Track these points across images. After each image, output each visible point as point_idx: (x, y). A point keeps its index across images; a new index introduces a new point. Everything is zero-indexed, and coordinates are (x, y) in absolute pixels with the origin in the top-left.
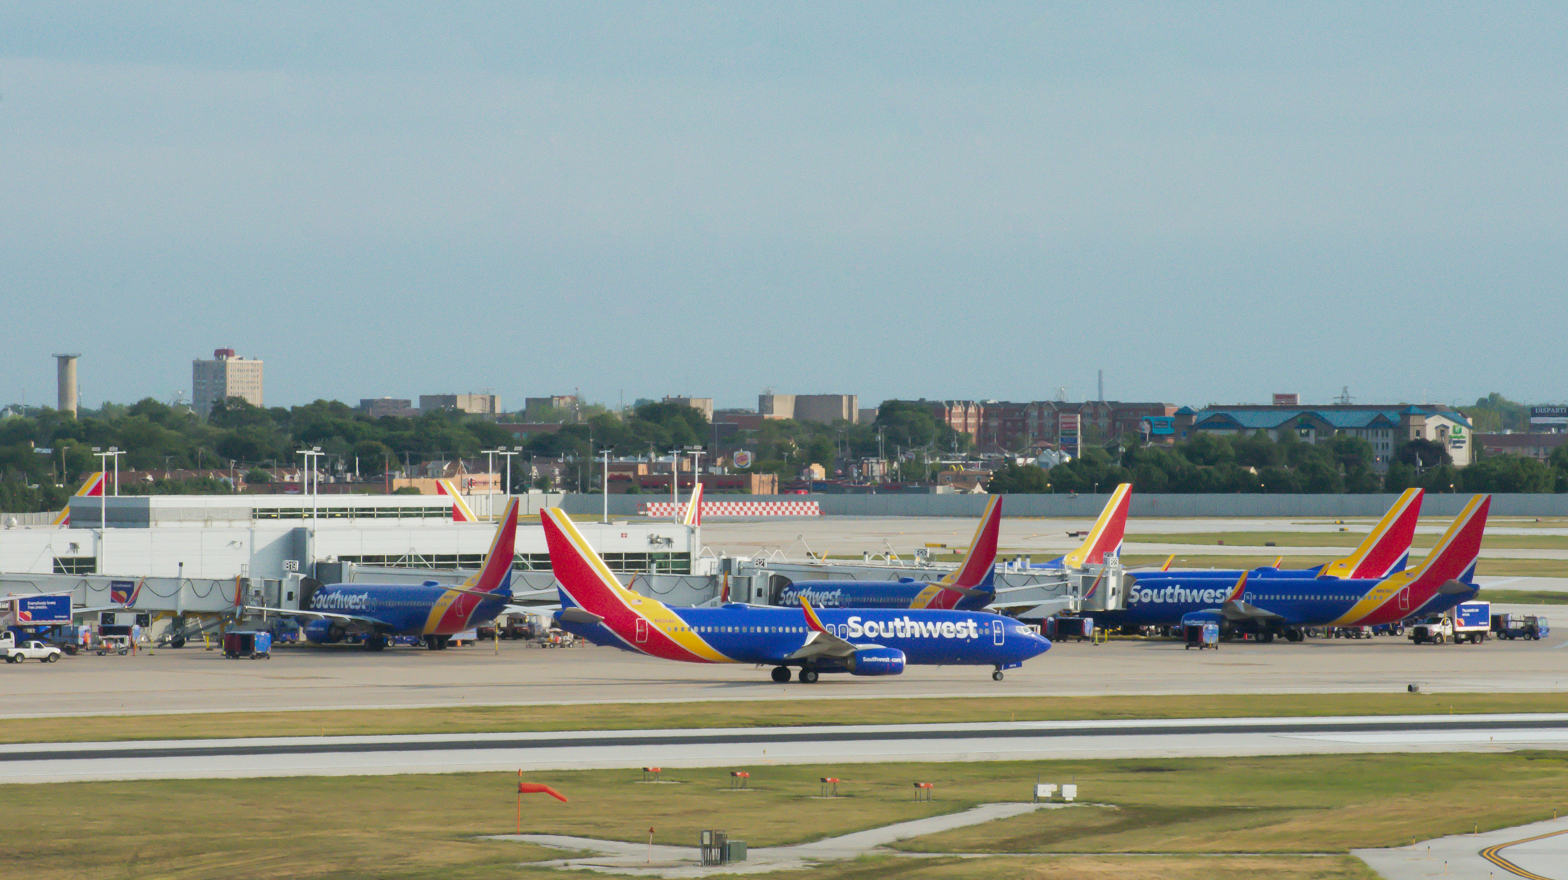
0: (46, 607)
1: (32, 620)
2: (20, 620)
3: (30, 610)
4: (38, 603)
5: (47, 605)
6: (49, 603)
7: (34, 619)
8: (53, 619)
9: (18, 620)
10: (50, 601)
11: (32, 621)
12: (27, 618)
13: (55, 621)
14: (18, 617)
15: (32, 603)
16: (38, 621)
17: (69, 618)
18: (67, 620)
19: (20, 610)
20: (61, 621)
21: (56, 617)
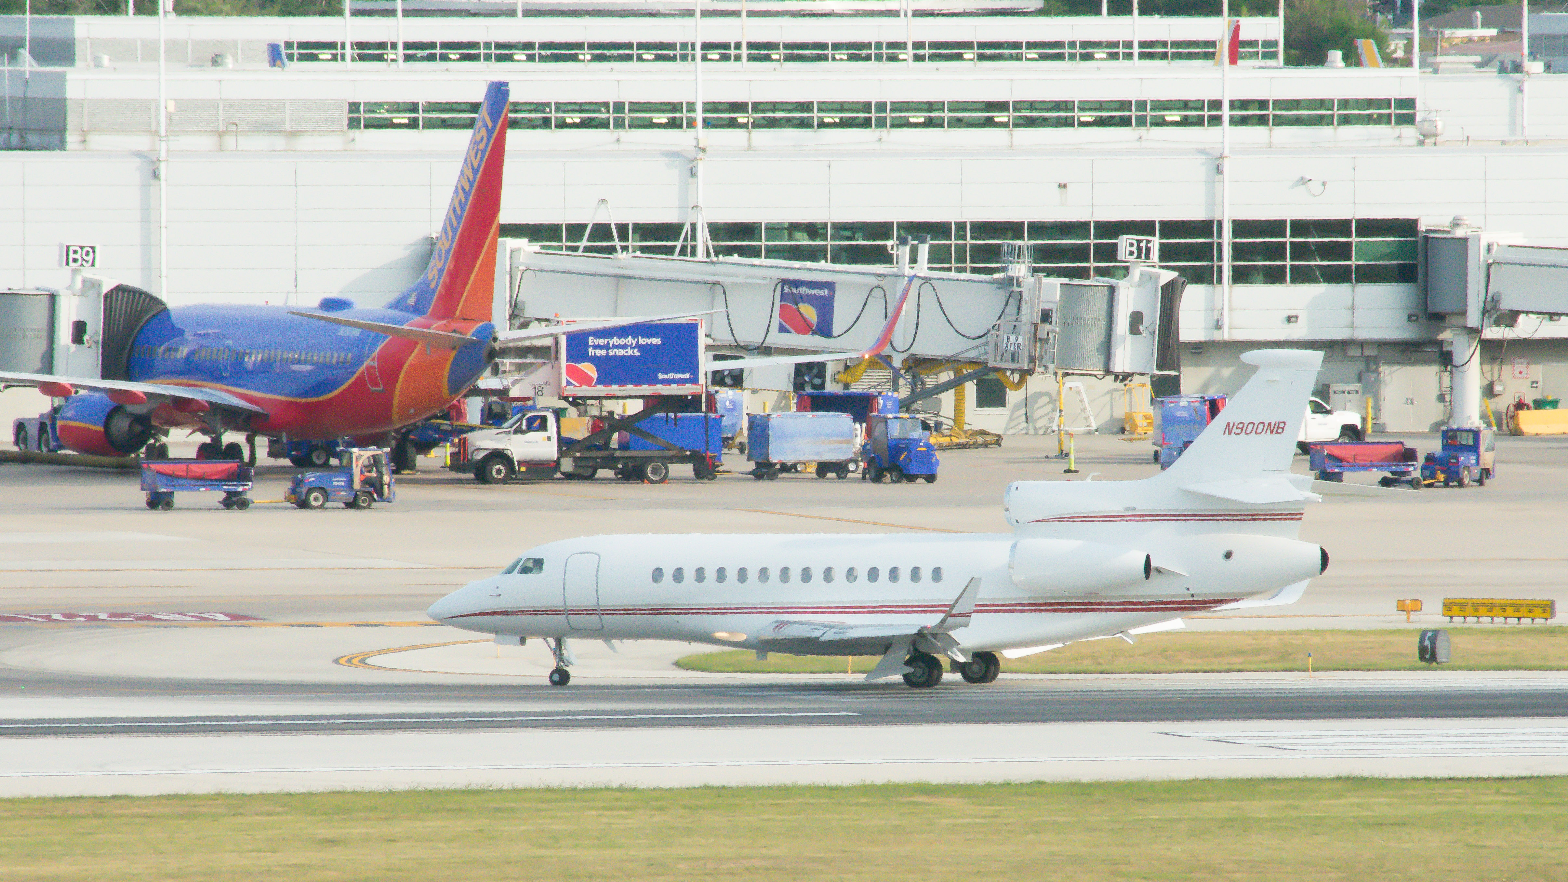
0: (636, 353)
1: (599, 382)
2: (568, 383)
3: (595, 360)
4: (616, 341)
5: (638, 346)
6: (643, 341)
7: (603, 380)
8: (654, 381)
9: (564, 383)
10: (648, 337)
11: (600, 387)
12: (585, 380)
13: (659, 386)
14: (564, 377)
15: (601, 341)
16: (615, 387)
17: (694, 380)
18: (689, 385)
19: (568, 360)
20: (674, 386)
21: (661, 376)
